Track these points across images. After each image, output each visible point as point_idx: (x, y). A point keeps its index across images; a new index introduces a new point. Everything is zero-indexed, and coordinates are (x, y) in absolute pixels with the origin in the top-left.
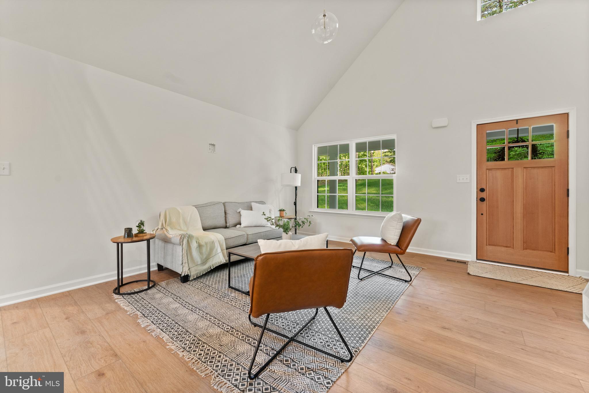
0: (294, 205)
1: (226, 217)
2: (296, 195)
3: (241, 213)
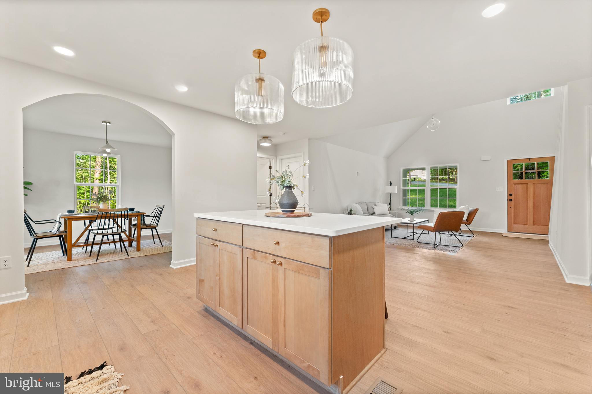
0: (389, 204)
1: (367, 210)
2: (390, 199)
3: (374, 208)
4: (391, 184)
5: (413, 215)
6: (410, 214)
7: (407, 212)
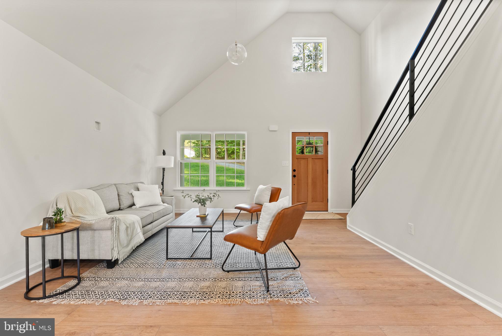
0: (162, 184)
1: (119, 199)
2: (163, 176)
3: (133, 194)
4: (164, 153)
5: (205, 206)
6: (200, 204)
7: (195, 201)
